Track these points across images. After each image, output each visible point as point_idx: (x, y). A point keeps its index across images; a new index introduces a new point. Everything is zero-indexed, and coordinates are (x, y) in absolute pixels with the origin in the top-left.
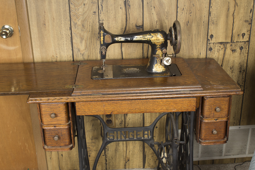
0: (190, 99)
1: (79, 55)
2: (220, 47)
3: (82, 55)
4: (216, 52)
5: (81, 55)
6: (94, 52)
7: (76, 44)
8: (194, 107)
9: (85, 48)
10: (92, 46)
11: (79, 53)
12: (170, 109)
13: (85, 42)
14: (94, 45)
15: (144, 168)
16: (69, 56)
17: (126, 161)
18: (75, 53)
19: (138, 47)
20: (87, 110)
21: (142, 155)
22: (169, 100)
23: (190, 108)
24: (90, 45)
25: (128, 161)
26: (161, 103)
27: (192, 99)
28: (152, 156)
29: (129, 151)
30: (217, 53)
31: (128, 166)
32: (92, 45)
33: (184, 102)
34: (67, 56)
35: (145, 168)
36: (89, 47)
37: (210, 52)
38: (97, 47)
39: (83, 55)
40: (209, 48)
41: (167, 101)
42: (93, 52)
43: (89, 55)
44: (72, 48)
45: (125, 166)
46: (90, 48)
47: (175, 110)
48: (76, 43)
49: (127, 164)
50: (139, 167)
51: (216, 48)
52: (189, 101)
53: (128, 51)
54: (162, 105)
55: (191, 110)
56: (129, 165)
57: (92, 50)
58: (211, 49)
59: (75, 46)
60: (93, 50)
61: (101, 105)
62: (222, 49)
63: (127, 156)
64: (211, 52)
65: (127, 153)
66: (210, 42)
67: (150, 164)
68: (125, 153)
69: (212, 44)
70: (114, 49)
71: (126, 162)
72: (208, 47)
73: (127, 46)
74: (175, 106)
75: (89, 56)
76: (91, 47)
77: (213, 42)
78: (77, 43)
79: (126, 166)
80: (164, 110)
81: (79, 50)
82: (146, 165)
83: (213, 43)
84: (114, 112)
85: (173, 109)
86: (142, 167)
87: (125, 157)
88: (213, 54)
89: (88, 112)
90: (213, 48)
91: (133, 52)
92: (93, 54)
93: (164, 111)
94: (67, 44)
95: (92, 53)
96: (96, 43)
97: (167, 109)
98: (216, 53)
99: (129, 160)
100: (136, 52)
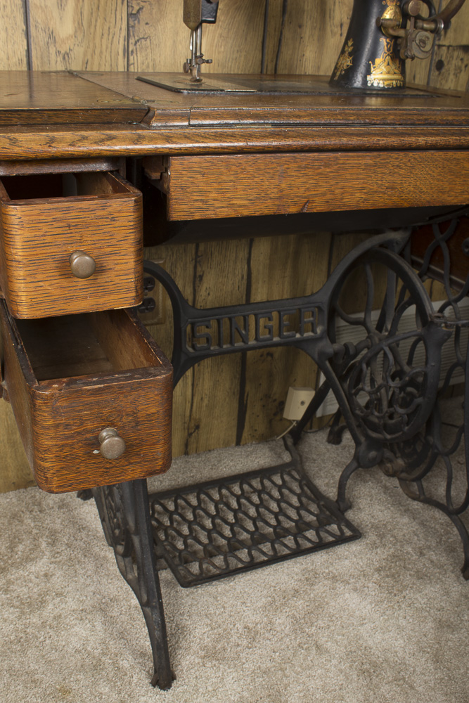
1: (53, 56)
2: (462, 59)
3: (64, 58)
4: (452, 77)
5: (59, 59)
6: (107, 48)
7: (40, 11)
9: (76, 32)
10: (98, 24)
11: (52, 50)
13: (77, 5)
14: (108, 21)
15: (240, 445)
16: (15, 60)
17: (190, 431)
18: (38, 49)
19: (248, 39)
20: (213, 195)
21: (236, 405)
24: (93, 20)
25: (194, 431)
28: (264, 406)
29: (199, 398)
30: (454, 80)
31: (195, 446)
32: (99, 21)
34: (8, 59)
35: (242, 443)
36: (89, 26)
37: (437, 73)
38: (117, 30)
39: (66, 56)
40: (437, 60)
42: (104, 47)
43: (89, 57)
44: (24, 28)
45: (187, 445)
46: (92, 30)
48: (43, 5)
49: (192, 439)
50: (226, 445)
51: (454, 62)
53: (219, 53)
56: (197, 442)
57: (97, 41)
58: (440, 65)
59: (39, 21)
60: (104, 41)
61: (271, 171)
62: (466, 66)
63: (194, 415)
64: (439, 74)
65: (195, 404)
66: (441, 43)
67: (256, 430)
68: (189, 405)
69: (444, 48)
70: (174, 41)
71: (190, 435)
72: (434, 58)
73: (217, 35)
75: (89, 63)
76: (95, 26)
77: (446, 43)
78: (46, 7)
79: (189, 447)
81: (52, 36)
82: (245, 434)
83: (449, 47)
84: (314, 201)
86: (234, 444)
87: (187, 419)
88: (443, 82)
89: (217, 204)
90: (445, 63)
91: (233, 59)
92: (103, 57)
94: (8, 10)
95: (97, 52)
96: (113, 12)
98: (450, 80)
99: (197, 427)
100: (242, 58)
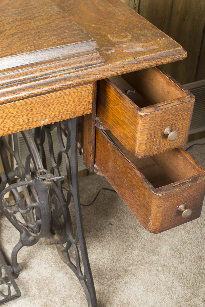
0: (79, 89)
8: (88, 104)
12: (34, 120)
22: (31, 100)
23: (79, 110)
26: (12, 110)
27: (84, 88)
33: (67, 97)
41: (26, 104)
47: (47, 120)
52: (76, 94)
54: (16, 116)
55: (82, 113)
74: (44, 111)
80: (21, 125)
85: (41, 120)
93: (20, 129)
97: (28, 123)
